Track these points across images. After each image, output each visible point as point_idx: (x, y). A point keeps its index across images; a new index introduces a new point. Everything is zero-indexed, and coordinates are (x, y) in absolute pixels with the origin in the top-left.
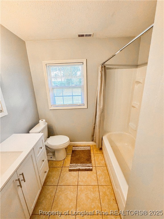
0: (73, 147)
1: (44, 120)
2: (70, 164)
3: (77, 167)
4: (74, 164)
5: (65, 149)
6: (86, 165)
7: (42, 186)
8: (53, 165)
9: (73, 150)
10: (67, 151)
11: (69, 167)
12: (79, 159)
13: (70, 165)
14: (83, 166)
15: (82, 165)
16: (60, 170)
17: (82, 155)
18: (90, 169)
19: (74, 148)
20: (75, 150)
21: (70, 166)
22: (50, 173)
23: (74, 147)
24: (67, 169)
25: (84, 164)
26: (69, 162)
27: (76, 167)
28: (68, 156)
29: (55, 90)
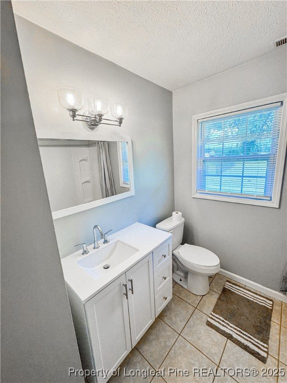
0: (227, 281)
1: (180, 213)
2: (213, 313)
3: (225, 327)
4: (221, 318)
5: (210, 277)
6: (250, 338)
7: (156, 317)
8: (180, 294)
9: (224, 288)
10: (213, 284)
11: (209, 317)
12: (234, 315)
13: (211, 314)
14: (243, 336)
15: (240, 331)
16: (191, 312)
17: (246, 311)
18: (258, 354)
19: (228, 286)
20: (230, 290)
21: (211, 316)
22: (173, 305)
23: (230, 282)
24: (205, 318)
25: (245, 333)
26: (212, 308)
27: (223, 325)
28: (212, 295)
29: (207, 163)
